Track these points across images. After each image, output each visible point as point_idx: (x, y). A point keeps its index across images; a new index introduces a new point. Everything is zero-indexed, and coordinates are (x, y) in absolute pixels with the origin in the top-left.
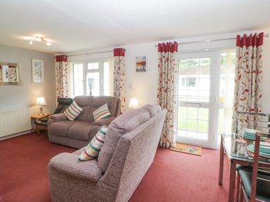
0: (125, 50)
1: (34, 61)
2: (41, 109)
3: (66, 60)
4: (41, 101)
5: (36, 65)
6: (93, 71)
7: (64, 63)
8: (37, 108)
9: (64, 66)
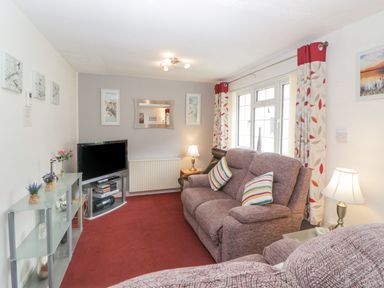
0: (325, 45)
1: (189, 96)
2: (193, 162)
3: (226, 90)
4: (193, 150)
5: (191, 100)
6: (265, 103)
7: (223, 94)
8: (188, 160)
9: (223, 100)
